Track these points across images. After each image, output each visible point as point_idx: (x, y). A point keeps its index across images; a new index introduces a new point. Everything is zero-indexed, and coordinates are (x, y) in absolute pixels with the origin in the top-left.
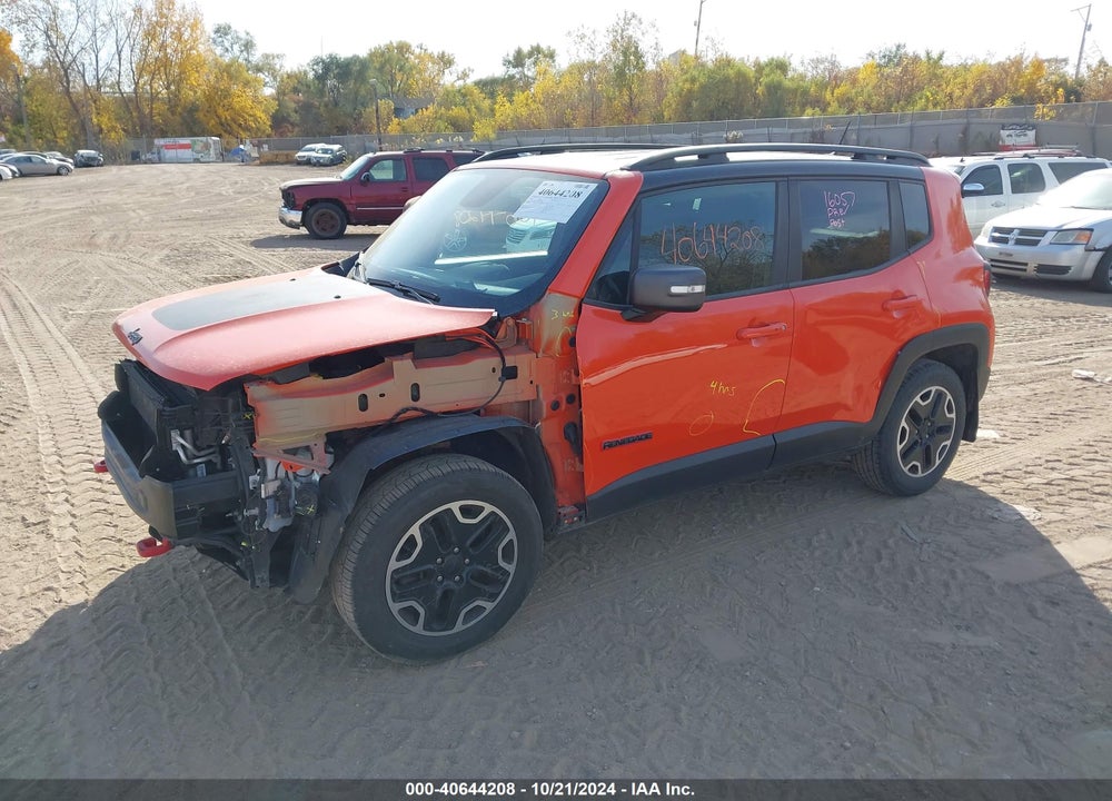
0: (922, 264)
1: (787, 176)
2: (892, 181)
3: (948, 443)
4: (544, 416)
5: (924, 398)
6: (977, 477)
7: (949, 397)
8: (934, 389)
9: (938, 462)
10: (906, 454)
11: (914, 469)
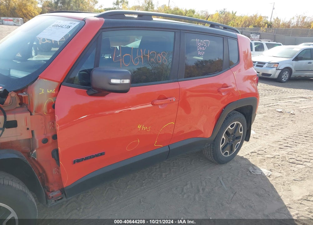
0: (235, 73)
1: (180, 30)
2: (225, 38)
3: (239, 143)
4: (38, 147)
5: (232, 126)
6: (248, 154)
7: (241, 125)
8: (236, 123)
9: (235, 150)
10: (223, 149)
11: (226, 154)
